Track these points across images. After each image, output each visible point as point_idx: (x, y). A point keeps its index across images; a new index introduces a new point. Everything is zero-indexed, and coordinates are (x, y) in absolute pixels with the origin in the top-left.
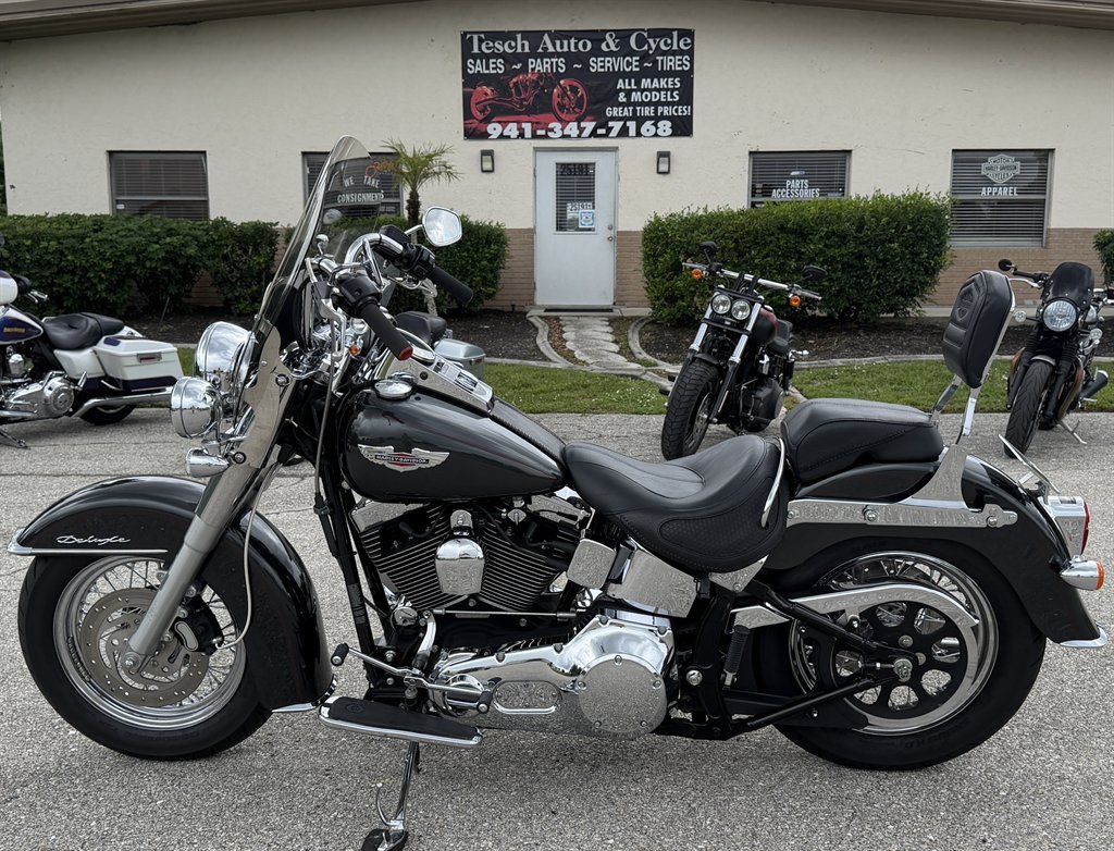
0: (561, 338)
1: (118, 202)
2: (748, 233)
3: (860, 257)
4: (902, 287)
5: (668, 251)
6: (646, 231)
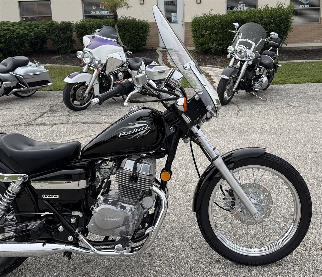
0: (166, 58)
2: (225, 22)
5: (200, 29)
6: (193, 22)
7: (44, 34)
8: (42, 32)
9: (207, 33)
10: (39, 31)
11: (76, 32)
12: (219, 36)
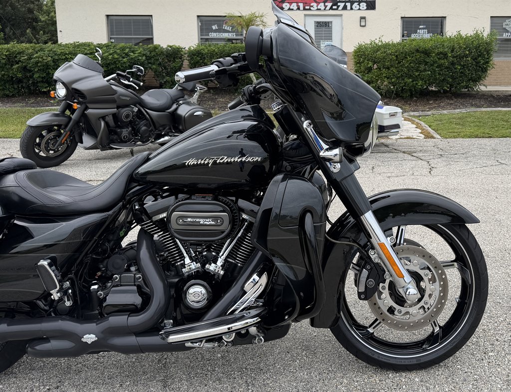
1: (111, 38)
2: (402, 53)
3: (453, 64)
4: (471, 78)
5: (366, 61)
6: (355, 52)
7: (142, 60)
8: (140, 58)
9: (375, 66)
10: (136, 57)
11: (188, 60)
12: (392, 71)
